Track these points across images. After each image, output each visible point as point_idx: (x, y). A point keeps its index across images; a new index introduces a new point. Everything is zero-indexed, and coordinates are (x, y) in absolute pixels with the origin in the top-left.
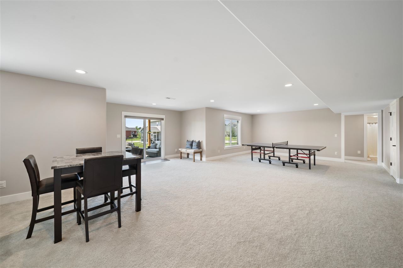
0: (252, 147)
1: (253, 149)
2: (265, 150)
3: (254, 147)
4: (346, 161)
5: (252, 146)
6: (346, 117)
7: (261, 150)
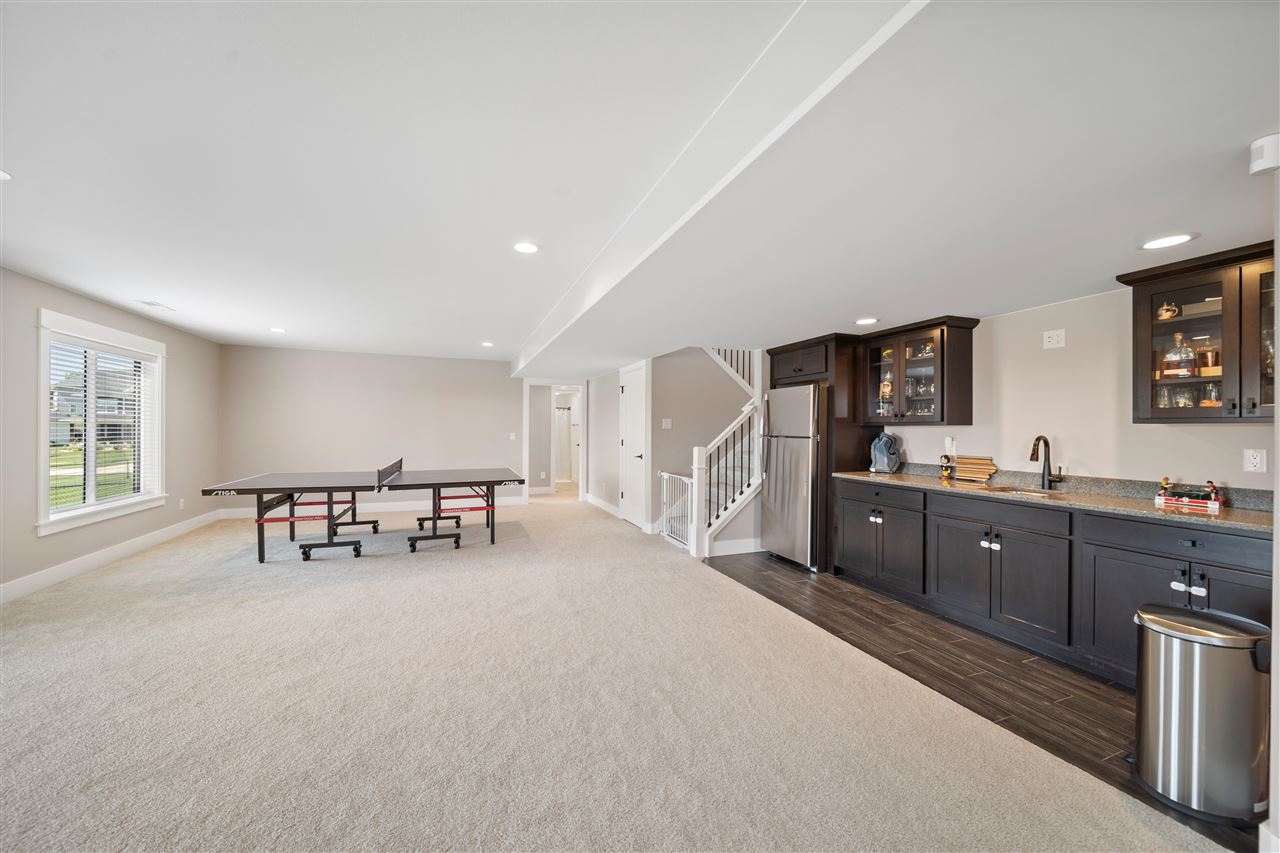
0: (260, 499)
1: (264, 508)
2: (335, 499)
3: (267, 497)
4: (534, 500)
5: (260, 493)
6: (532, 388)
7: (295, 504)
